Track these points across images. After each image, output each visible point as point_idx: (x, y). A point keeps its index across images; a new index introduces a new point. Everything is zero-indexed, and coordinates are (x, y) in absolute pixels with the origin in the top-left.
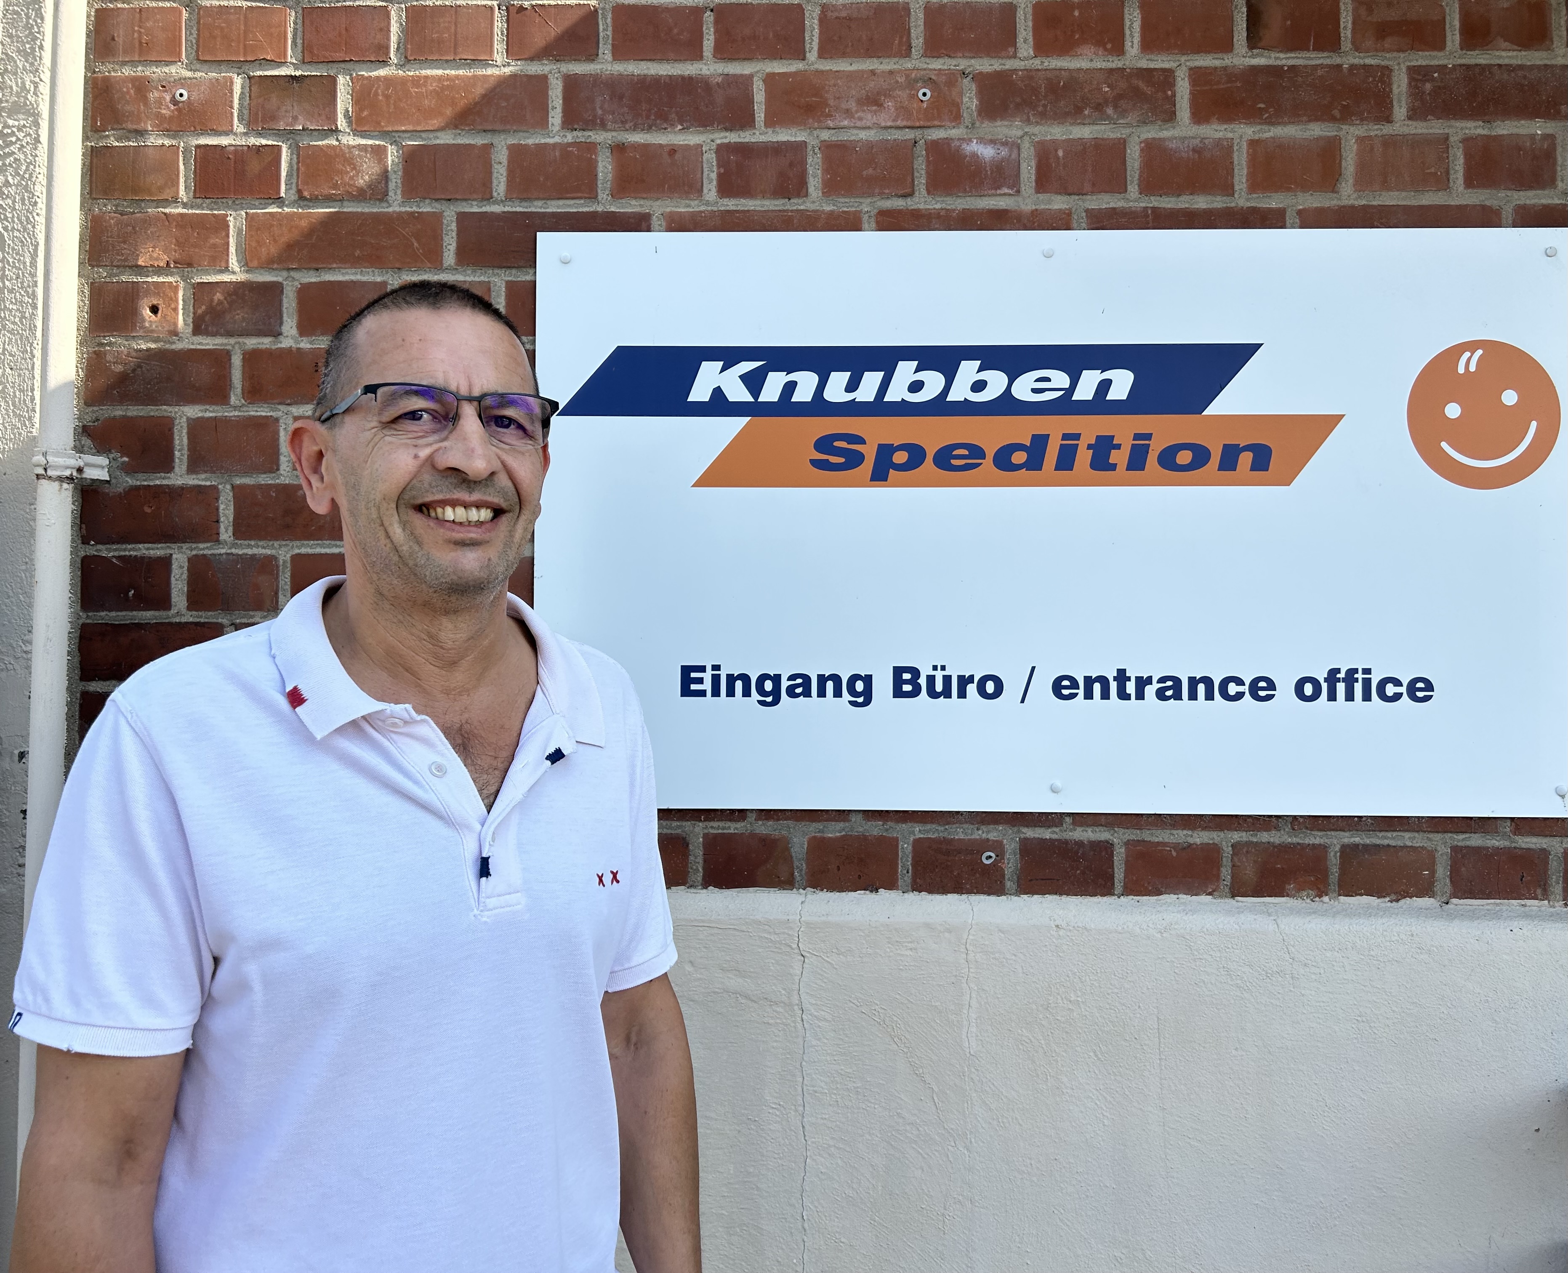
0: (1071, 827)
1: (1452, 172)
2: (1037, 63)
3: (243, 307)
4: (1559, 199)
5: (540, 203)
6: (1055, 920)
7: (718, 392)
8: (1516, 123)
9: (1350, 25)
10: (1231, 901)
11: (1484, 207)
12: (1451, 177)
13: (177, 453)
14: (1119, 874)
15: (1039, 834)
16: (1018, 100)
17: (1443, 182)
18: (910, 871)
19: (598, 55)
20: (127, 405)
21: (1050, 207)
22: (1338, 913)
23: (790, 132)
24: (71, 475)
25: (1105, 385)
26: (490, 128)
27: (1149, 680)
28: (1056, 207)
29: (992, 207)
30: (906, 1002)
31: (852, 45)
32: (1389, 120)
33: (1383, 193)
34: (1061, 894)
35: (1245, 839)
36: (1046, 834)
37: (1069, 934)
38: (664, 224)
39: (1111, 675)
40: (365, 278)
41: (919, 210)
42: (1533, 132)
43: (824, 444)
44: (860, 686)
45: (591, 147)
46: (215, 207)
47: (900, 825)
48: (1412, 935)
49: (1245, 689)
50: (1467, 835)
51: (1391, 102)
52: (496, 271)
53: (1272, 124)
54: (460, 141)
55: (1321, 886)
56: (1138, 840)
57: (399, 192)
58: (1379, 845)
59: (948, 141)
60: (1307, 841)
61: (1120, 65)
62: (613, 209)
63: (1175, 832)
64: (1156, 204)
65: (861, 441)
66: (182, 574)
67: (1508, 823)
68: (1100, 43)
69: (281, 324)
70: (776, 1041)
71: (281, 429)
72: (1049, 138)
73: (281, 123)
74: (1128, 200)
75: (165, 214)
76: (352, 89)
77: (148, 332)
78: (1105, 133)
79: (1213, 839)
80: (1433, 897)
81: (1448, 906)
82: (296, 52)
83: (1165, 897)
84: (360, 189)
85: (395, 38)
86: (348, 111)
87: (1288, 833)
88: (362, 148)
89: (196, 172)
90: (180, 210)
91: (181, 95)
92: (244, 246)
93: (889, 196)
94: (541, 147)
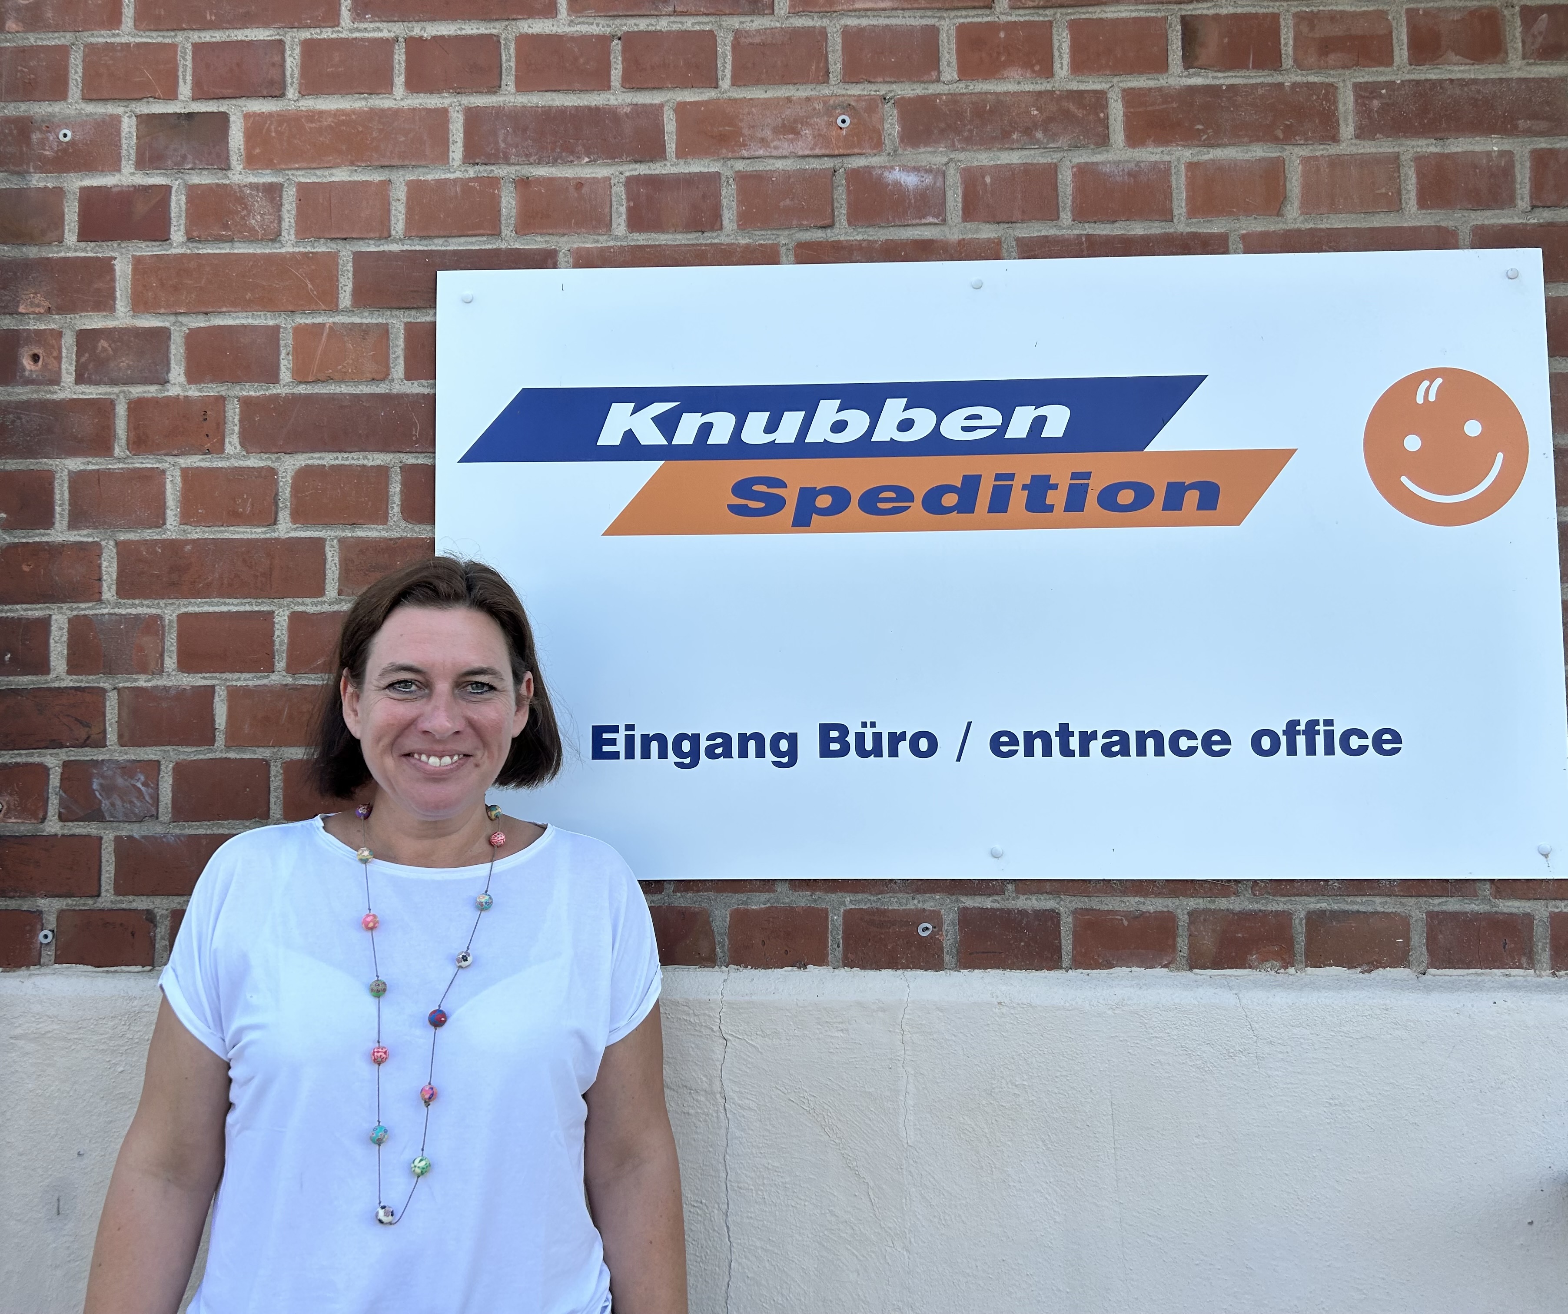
0: (1014, 895)
1: (1404, 192)
2: (961, 87)
3: (128, 354)
4: (1519, 218)
5: (440, 241)
6: (997, 997)
7: (629, 436)
8: (1471, 139)
9: (1291, 42)
10: (1189, 974)
11: (1439, 228)
12: (1403, 197)
13: (58, 509)
14: (1067, 945)
15: (980, 903)
16: (943, 125)
18: (841, 945)
19: (500, 87)
20: (6, 459)
21: (978, 236)
22: (1306, 985)
23: (702, 162)
25: (1039, 423)
26: (388, 164)
27: (1094, 735)
28: (984, 236)
29: (917, 237)
30: (838, 1088)
31: (767, 72)
32: (1335, 139)
33: (1331, 216)
34: (1004, 969)
35: (1202, 906)
36: (988, 903)
37: (1012, 1010)
38: (571, 260)
39: (1052, 729)
40: (256, 322)
41: (839, 242)
42: (1489, 149)
43: (743, 488)
44: (784, 745)
45: (494, 182)
46: (100, 251)
47: (830, 895)
48: (1387, 1009)
49: (1198, 743)
50: (1444, 899)
51: (1337, 121)
52: (395, 312)
53: (1212, 146)
54: (356, 177)
55: (1286, 957)
56: (1086, 909)
57: (292, 232)
58: (1347, 912)
59: (868, 169)
60: (1270, 908)
61: (1049, 87)
62: (517, 246)
63: (1126, 899)
64: (1091, 232)
65: (782, 485)
67: (1488, 886)
68: (1027, 65)
69: (168, 371)
70: (698, 1133)
71: (168, 481)
72: (976, 163)
73: (170, 162)
74: (1060, 228)
75: (48, 259)
76: (245, 124)
77: (29, 382)
78: (1034, 157)
79: (1167, 906)
80: (1409, 967)
81: (1424, 977)
82: (185, 89)
83: (1116, 971)
84: (252, 229)
85: (288, 74)
86: (239, 149)
87: (1248, 899)
88: (254, 186)
89: (79, 215)
90: (62, 254)
91: (65, 136)
92: (129, 291)
93: (808, 228)
94: (441, 183)
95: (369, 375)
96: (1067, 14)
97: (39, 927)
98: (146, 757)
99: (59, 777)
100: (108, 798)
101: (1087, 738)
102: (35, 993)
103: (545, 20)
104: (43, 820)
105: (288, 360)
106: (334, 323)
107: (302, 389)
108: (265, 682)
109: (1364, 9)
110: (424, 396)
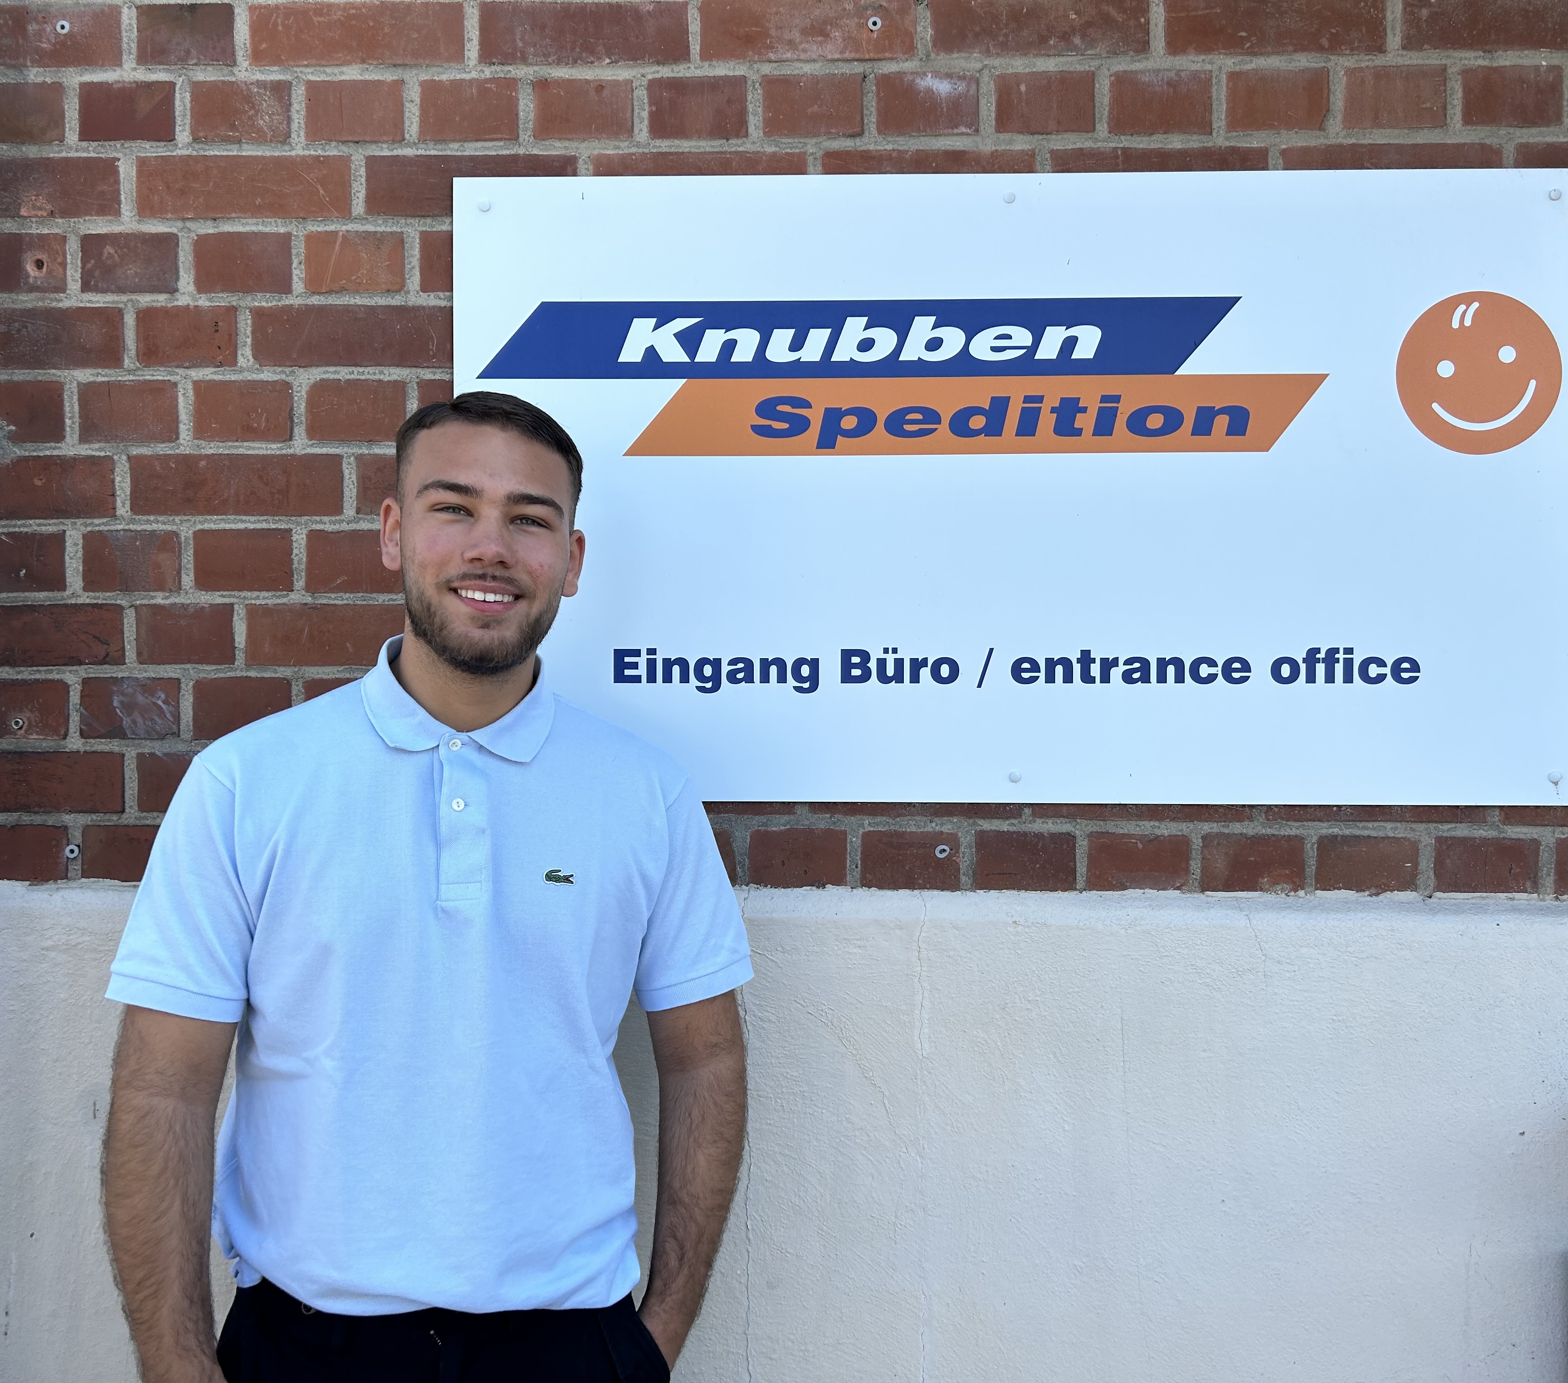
0: (1031, 818)
1: (1449, 107)
3: (135, 261)
4: (1565, 136)
5: (456, 145)
6: (1012, 916)
7: (651, 352)
8: (1519, 52)
10: (1201, 896)
11: (1483, 146)
12: (1448, 112)
13: (68, 422)
14: (1082, 868)
15: (996, 826)
16: (978, 29)
17: (1439, 119)
18: (859, 866)
20: (12, 369)
21: (1012, 148)
22: (1315, 908)
23: (727, 65)
25: (1070, 343)
26: (400, 62)
27: (1115, 662)
28: (1020, 148)
29: (949, 148)
30: (855, 1002)
32: (1381, 49)
33: (1374, 131)
34: (1019, 889)
35: (1215, 830)
36: (1004, 826)
37: (1027, 930)
38: (591, 167)
39: (1074, 656)
40: (267, 230)
41: (869, 151)
42: (1538, 63)
43: (766, 408)
44: (805, 671)
45: (511, 83)
46: (103, 151)
47: (849, 817)
48: (1393, 930)
49: (1218, 670)
50: (1453, 825)
51: (1385, 29)
52: (409, 221)
53: (1255, 54)
54: (368, 77)
55: (1297, 880)
56: (1102, 832)
57: (302, 134)
58: (1358, 837)
59: (900, 75)
60: (1282, 832)
62: (535, 152)
63: (1141, 823)
64: (1126, 144)
65: (807, 404)
66: (76, 552)
67: (1497, 812)
69: (177, 279)
71: (180, 394)
72: (1010, 71)
73: (173, 57)
74: (1096, 140)
75: (48, 159)
76: (251, 17)
77: (33, 289)
78: (1072, 64)
79: (1182, 830)
80: (1416, 891)
81: (1431, 900)
83: (1131, 893)
84: (260, 130)
86: (245, 44)
87: (1262, 823)
88: (260, 84)
89: (80, 112)
90: (64, 154)
91: (63, 27)
92: (135, 194)
93: (837, 136)
94: (457, 85)
95: (384, 286)
97: (65, 842)
98: (166, 675)
99: (79, 694)
100: (129, 715)
101: (1108, 665)
102: (65, 906)
104: (65, 737)
105: (301, 270)
106: (347, 231)
107: (316, 300)
108: (284, 600)
110: (441, 309)
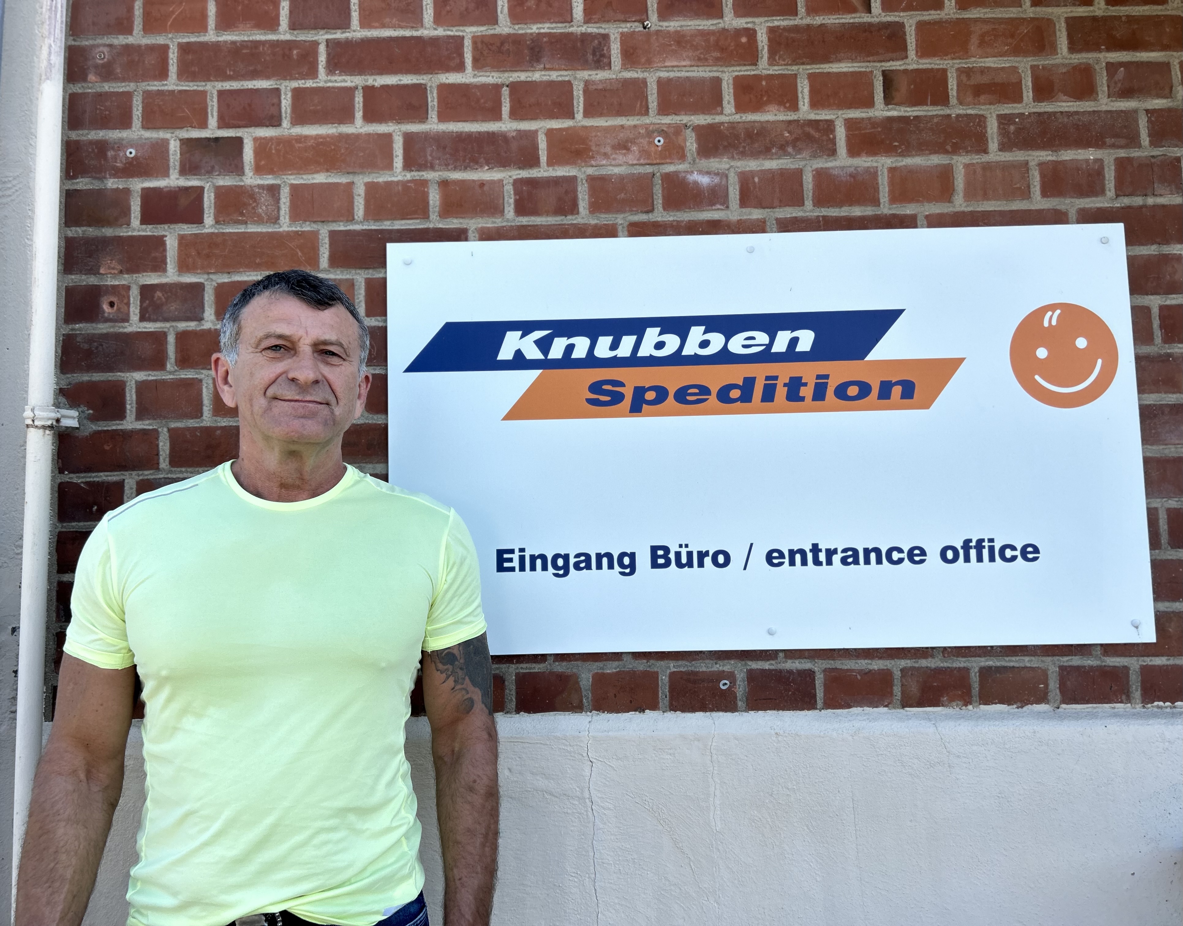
0: (784, 660)
1: (1032, 186)
2: (737, 118)
3: (175, 301)
4: (1108, 203)
5: (388, 223)
6: (775, 730)
7: (519, 353)
8: (1075, 151)
9: (955, 87)
10: (902, 710)
11: (1055, 210)
12: (1032, 190)
13: (128, 407)
14: (820, 693)
15: (761, 666)
16: (726, 143)
17: (1026, 194)
18: (668, 696)
19: (427, 118)
20: (92, 373)
21: (751, 217)
22: (980, 718)
23: (565, 169)
24: (52, 424)
25: (794, 342)
26: (351, 171)
27: (835, 551)
28: (754, 217)
29: (710, 218)
30: (668, 793)
31: (607, 108)
32: (985, 151)
33: (985, 202)
34: (778, 710)
35: (909, 665)
36: (766, 665)
37: (785, 739)
38: (477, 236)
39: (807, 548)
41: (657, 222)
42: (1087, 157)
43: (596, 387)
44: (626, 561)
45: (424, 183)
46: (156, 231)
47: (659, 662)
48: (1035, 732)
49: (904, 555)
50: (1070, 658)
51: (987, 140)
52: (358, 271)
53: (905, 156)
54: (330, 180)
55: (966, 699)
56: (833, 668)
57: (287, 217)
58: (1006, 667)
59: (676, 173)
60: (954, 665)
61: (796, 118)
62: (441, 226)
63: (859, 661)
64: (825, 214)
65: (622, 384)
67: (1099, 648)
68: (781, 103)
69: (203, 312)
70: (574, 826)
71: (204, 387)
72: (748, 169)
73: (203, 171)
74: (805, 211)
75: (120, 237)
76: (254, 145)
77: (107, 320)
78: (787, 165)
79: (887, 666)
80: (1048, 704)
81: (1060, 710)
82: (213, 121)
83: (854, 711)
84: (259, 216)
85: (283, 110)
86: (250, 161)
87: (940, 660)
88: (260, 186)
89: (141, 206)
90: (130, 234)
91: (131, 153)
92: (176, 258)
93: (637, 213)
94: (388, 184)
96: (807, 69)
101: (830, 553)
103: (457, 74)
109: (1003, 65)
110: (379, 328)
